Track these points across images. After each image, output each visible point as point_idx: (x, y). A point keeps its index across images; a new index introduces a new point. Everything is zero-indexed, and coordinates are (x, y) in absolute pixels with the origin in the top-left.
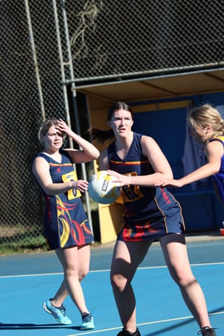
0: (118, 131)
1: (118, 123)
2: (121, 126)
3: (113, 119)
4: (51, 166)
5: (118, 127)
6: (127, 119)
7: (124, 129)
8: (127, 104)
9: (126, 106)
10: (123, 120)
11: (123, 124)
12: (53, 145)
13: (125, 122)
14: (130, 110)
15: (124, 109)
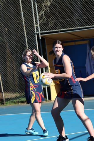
1: (56, 49)
3: (54, 47)
4: (28, 68)
5: (56, 51)
6: (60, 47)
7: (59, 52)
10: (58, 48)
12: (29, 60)
13: (59, 49)
15: (59, 43)
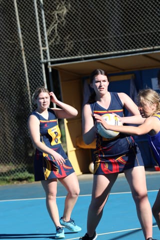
0: (99, 90)
1: (98, 84)
2: (100, 86)
3: (94, 82)
5: (98, 87)
6: (104, 81)
7: (103, 88)
8: (103, 70)
9: (103, 72)
10: (102, 82)
11: (102, 85)
14: (106, 74)
15: (102, 74)
